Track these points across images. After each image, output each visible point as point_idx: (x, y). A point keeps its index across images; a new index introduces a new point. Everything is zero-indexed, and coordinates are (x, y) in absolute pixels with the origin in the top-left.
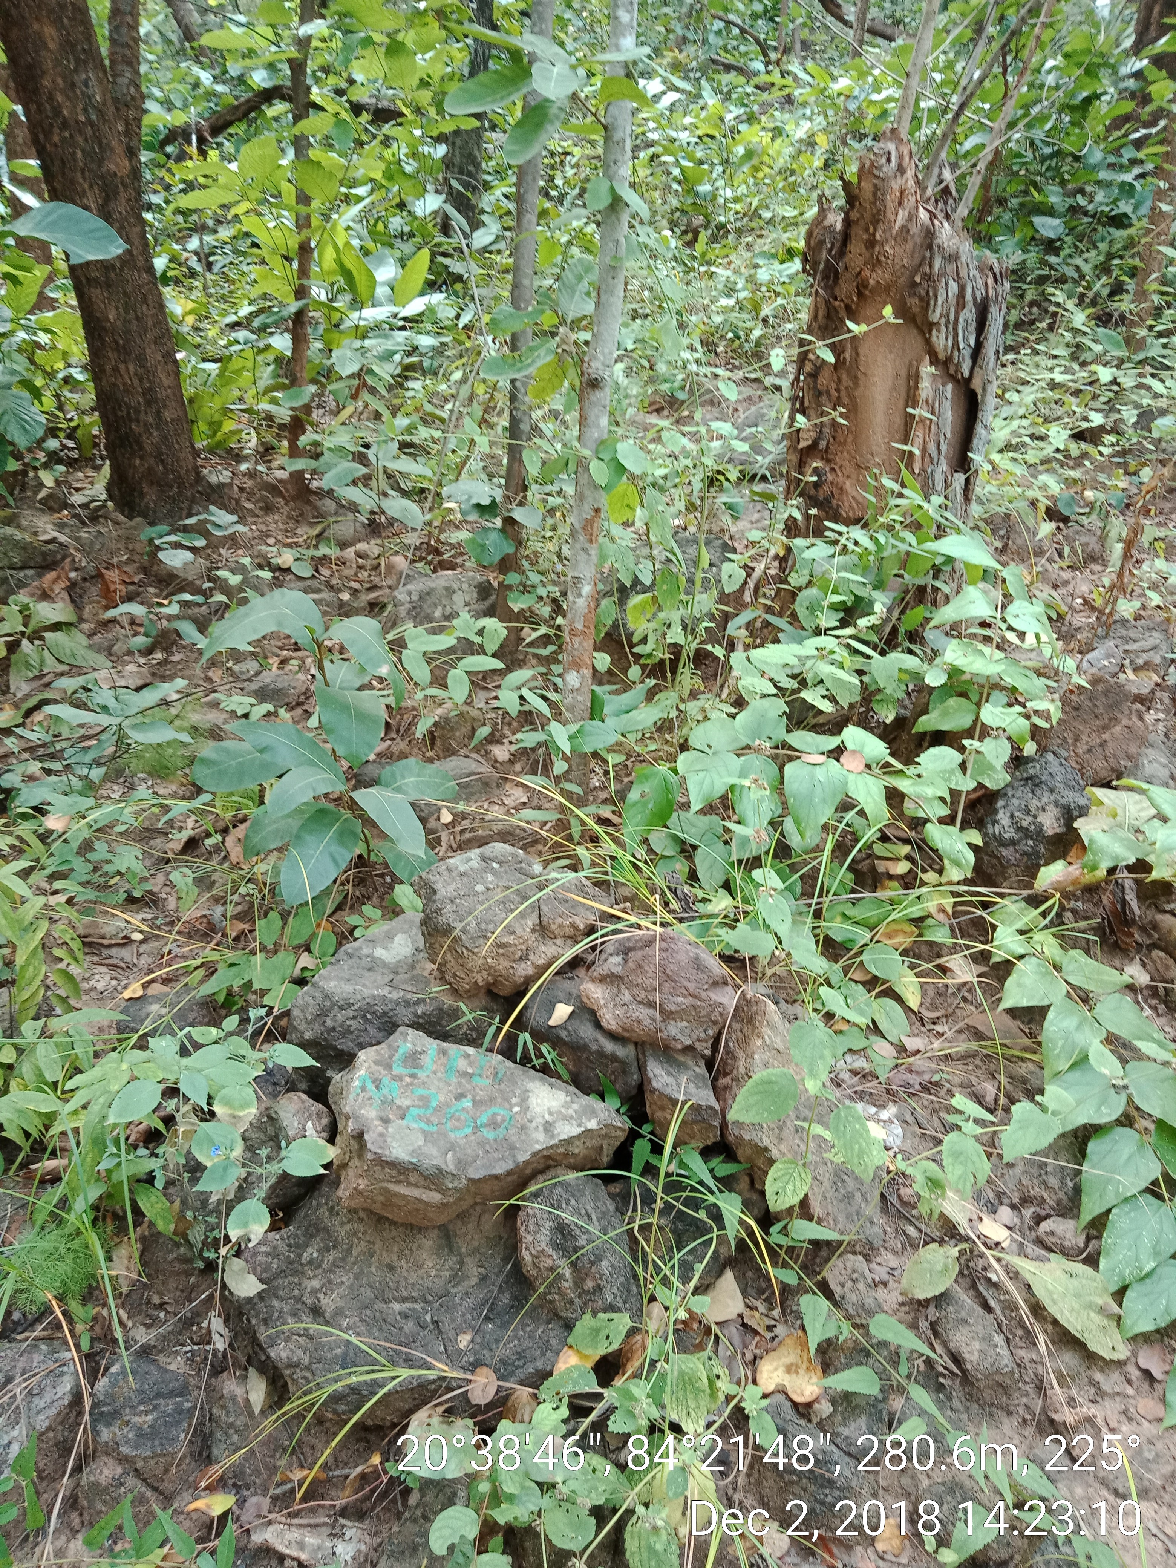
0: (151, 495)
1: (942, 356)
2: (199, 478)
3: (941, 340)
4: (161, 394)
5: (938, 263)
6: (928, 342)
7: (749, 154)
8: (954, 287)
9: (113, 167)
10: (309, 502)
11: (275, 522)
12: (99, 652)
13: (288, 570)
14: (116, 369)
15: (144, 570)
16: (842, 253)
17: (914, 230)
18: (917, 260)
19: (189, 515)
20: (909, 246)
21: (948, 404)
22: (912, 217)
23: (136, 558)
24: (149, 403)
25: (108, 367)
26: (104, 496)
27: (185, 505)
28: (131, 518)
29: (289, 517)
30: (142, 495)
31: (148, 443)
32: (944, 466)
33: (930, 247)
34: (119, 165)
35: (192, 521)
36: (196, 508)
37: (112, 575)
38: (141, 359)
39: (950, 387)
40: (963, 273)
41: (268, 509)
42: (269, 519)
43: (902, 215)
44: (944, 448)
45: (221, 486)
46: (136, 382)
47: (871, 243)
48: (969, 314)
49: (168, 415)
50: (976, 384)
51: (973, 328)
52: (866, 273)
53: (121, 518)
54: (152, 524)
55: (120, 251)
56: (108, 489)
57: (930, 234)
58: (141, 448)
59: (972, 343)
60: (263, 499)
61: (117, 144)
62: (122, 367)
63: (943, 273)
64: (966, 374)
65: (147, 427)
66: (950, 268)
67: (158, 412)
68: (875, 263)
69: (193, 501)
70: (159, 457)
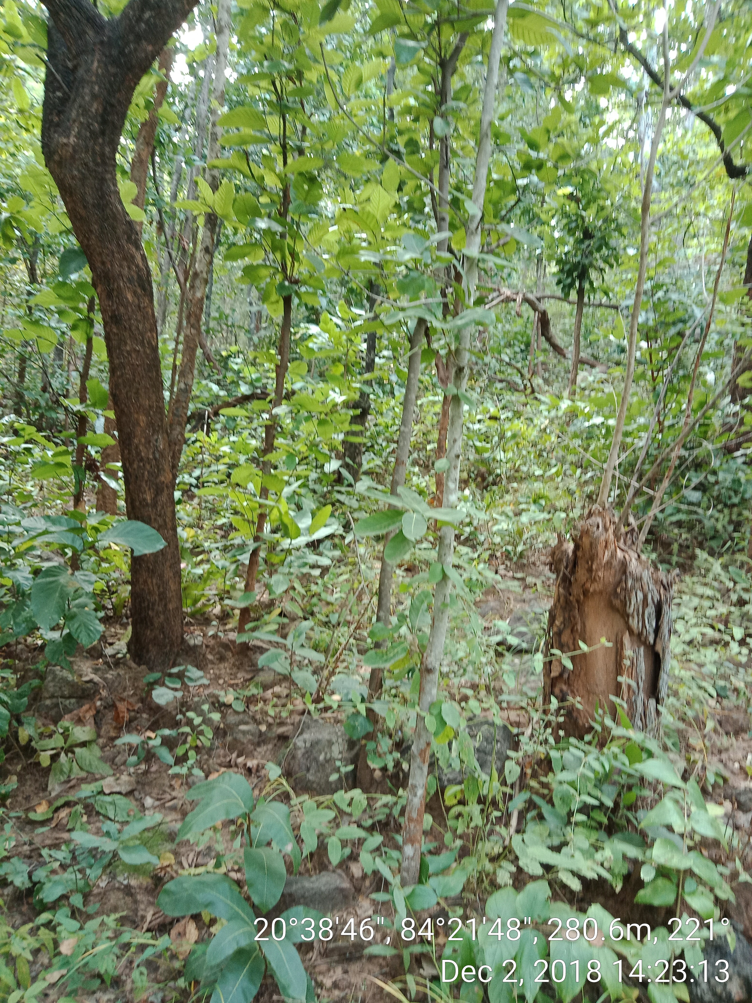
0: (153, 652)
1: (636, 631)
2: (183, 641)
3: (634, 623)
4: (169, 595)
5: (630, 583)
6: (627, 623)
7: (514, 436)
8: (640, 595)
9: (163, 479)
10: (246, 656)
11: (224, 668)
12: (106, 762)
13: (230, 706)
14: (145, 582)
15: (142, 700)
16: (573, 572)
17: (615, 563)
18: (618, 578)
19: (174, 665)
20: (613, 571)
21: (642, 659)
22: (613, 555)
23: (138, 692)
24: (161, 600)
25: (141, 580)
26: (125, 651)
27: (172, 658)
28: (139, 665)
29: (234, 665)
30: (148, 651)
31: (156, 622)
32: (642, 695)
33: (625, 572)
34: (165, 477)
35: (175, 670)
36: (180, 660)
37: (122, 707)
38: (161, 576)
39: (642, 649)
40: (646, 588)
41: (222, 659)
42: (222, 666)
43: (607, 555)
44: (641, 685)
45: (195, 646)
46: (156, 589)
47: (590, 570)
48: (651, 610)
49: (171, 606)
50: (659, 648)
51: (653, 616)
52: (588, 585)
53: (133, 665)
54: (151, 669)
55: (162, 547)
56: (129, 645)
57: (624, 565)
58: (152, 624)
59: (654, 624)
60: (218, 653)
61: (167, 467)
62: (149, 581)
63: (633, 587)
64: (652, 642)
65: (157, 613)
66: (637, 585)
67: (166, 605)
68: (594, 580)
69: (178, 655)
70: (162, 629)
